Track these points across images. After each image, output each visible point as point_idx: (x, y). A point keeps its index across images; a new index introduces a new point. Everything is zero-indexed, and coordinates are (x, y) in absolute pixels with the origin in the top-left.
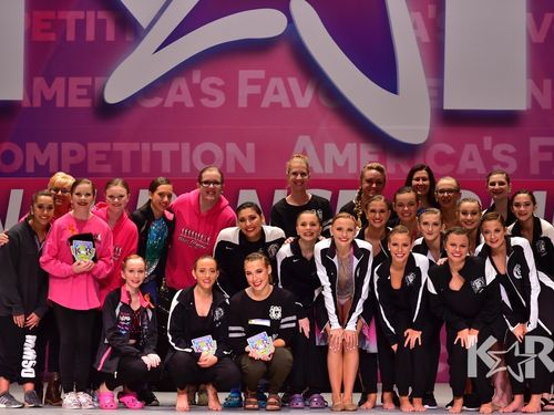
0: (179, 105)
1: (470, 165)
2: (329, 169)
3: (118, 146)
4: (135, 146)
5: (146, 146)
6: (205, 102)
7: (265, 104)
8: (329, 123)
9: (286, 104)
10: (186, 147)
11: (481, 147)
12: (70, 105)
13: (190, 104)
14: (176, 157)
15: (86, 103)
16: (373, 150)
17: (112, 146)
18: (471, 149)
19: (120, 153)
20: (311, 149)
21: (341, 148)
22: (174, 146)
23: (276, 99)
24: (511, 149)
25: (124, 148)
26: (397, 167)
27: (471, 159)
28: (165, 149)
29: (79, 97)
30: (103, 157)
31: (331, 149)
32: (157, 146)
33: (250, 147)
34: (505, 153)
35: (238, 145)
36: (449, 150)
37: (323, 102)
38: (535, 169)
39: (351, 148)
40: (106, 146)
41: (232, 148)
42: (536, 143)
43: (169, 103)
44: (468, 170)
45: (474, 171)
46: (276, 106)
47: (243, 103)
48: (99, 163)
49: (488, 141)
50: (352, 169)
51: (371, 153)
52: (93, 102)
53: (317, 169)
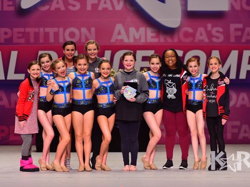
0: (58, 9)
1: (201, 38)
2: (132, 40)
3: (28, 30)
4: (36, 30)
5: (42, 30)
6: (71, 8)
7: (100, 8)
8: (131, 18)
9: (110, 8)
10: (61, 30)
11: (206, 28)
12: (4, 9)
13: (63, 9)
14: (56, 35)
15: (12, 9)
16: (153, 30)
17: (25, 30)
18: (201, 30)
19: (29, 33)
20: (123, 31)
21: (137, 30)
22: (56, 30)
23: (105, 6)
24: (221, 30)
25: (31, 30)
26: (165, 39)
27: (201, 35)
28: (51, 31)
29: (9, 6)
30: (21, 35)
31: (132, 30)
32: (47, 30)
33: (93, 29)
34: (218, 32)
35: (87, 29)
36: (190, 30)
37: (128, 7)
38: (232, 40)
39: (142, 30)
40: (22, 30)
41: (84, 30)
42: (233, 27)
43: (53, 8)
44: (200, 40)
45: (203, 41)
46: (105, 9)
47: (89, 8)
48: (19, 38)
49: (209, 26)
50: (143, 40)
51: (152, 32)
52: (15, 8)
53: (126, 40)
